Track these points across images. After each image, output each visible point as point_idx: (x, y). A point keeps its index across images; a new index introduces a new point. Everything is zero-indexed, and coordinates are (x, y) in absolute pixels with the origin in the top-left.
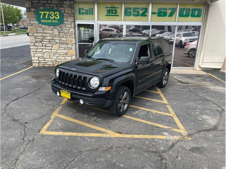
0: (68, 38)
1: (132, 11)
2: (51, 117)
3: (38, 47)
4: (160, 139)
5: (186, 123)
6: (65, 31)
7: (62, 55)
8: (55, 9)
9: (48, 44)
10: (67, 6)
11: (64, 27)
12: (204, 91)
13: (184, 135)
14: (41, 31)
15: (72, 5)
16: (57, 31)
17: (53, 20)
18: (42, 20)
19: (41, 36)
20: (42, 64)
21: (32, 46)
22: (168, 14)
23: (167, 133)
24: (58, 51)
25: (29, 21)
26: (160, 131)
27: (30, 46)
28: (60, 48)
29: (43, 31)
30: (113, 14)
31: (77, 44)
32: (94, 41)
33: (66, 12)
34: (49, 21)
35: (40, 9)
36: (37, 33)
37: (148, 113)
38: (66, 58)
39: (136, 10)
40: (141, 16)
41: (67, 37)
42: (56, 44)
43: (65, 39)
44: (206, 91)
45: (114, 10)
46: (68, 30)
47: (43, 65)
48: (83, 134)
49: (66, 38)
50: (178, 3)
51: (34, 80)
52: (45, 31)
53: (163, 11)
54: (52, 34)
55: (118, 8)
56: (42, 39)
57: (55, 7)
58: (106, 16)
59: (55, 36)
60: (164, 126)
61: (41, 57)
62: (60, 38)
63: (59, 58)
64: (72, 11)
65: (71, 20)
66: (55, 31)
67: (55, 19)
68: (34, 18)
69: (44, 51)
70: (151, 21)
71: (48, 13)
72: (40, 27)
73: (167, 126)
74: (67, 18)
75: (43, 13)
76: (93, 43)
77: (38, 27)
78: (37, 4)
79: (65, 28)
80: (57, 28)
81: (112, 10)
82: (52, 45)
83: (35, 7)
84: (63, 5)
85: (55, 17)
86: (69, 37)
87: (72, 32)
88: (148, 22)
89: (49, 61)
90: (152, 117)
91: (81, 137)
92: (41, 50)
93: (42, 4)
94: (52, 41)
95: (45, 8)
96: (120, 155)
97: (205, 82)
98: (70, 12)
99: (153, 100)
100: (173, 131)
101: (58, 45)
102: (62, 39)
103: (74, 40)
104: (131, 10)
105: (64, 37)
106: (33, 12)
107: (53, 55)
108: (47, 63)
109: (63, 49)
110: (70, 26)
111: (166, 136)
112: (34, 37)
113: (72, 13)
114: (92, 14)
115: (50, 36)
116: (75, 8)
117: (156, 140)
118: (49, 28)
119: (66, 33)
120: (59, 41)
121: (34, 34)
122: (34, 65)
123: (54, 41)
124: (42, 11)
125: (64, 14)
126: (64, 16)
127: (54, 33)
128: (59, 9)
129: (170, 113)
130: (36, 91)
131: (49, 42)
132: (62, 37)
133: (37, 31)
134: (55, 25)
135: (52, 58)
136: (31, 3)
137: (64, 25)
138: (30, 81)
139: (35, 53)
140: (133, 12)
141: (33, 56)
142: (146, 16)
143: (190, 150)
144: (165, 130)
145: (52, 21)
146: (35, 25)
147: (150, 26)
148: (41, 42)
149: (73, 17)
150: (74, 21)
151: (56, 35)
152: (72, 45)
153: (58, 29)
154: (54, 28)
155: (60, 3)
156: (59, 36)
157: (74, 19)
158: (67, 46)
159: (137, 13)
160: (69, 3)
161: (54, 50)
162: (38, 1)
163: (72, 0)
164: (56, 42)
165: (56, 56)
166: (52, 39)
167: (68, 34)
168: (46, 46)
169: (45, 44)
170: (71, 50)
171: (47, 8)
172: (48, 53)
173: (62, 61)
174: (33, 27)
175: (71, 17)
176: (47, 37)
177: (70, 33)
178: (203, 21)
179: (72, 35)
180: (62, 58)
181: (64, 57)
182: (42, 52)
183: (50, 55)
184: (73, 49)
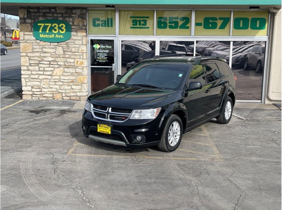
0: (76, 60)
3: (33, 73)
4: (191, 160)
6: (73, 50)
8: (60, 20)
9: (48, 67)
10: (77, 16)
11: (72, 43)
14: (39, 49)
15: (84, 14)
16: (61, 50)
17: (57, 35)
18: (40, 35)
19: (38, 57)
20: (36, 96)
21: (24, 70)
22: (219, 26)
24: (62, 77)
25: (23, 36)
27: (22, 71)
29: (42, 50)
30: (142, 26)
31: (90, 66)
32: (114, 63)
33: (76, 23)
34: (51, 36)
35: (39, 20)
36: (33, 52)
38: (73, 87)
39: (174, 20)
40: (180, 28)
41: (76, 57)
42: (58, 67)
43: (72, 61)
45: (143, 21)
46: (78, 48)
47: (38, 98)
48: (112, 156)
49: (73, 58)
50: (231, 11)
52: (44, 50)
53: (211, 21)
54: (54, 54)
55: (148, 17)
56: (39, 61)
57: (60, 17)
58: (131, 29)
59: (58, 56)
61: (36, 86)
62: (65, 59)
63: (62, 87)
64: (84, 23)
65: (83, 35)
66: (59, 49)
67: (59, 34)
68: (30, 31)
69: (41, 77)
70: (194, 35)
71: (50, 25)
72: (37, 44)
73: (202, 152)
74: (76, 31)
75: (43, 25)
76: (112, 66)
78: (35, 14)
79: (72, 45)
80: (62, 45)
81: (140, 21)
82: (52, 69)
83: (32, 17)
84: (71, 14)
85: (60, 31)
86: (78, 57)
87: (82, 50)
88: (190, 36)
89: (48, 93)
92: (36, 76)
93: (42, 14)
94: (53, 63)
95: (47, 19)
98: (81, 24)
101: (62, 68)
102: (68, 60)
103: (86, 62)
104: (167, 20)
106: (29, 24)
108: (43, 95)
109: (69, 74)
110: (81, 42)
112: (27, 58)
113: (84, 25)
115: (51, 57)
116: (87, 18)
118: (50, 45)
119: (75, 52)
120: (63, 63)
121: (29, 54)
122: (24, 97)
123: (56, 64)
124: (41, 22)
125: (72, 27)
126: (72, 28)
127: (57, 52)
128: (66, 20)
129: (209, 144)
131: (50, 64)
132: (68, 58)
133: (33, 50)
134: (59, 41)
135: (51, 88)
136: (27, 12)
137: (72, 41)
139: (27, 80)
140: (169, 23)
141: (25, 85)
142: (188, 28)
145: (55, 36)
146: (31, 42)
147: (194, 42)
149: (85, 31)
150: (86, 36)
152: (83, 69)
153: (62, 47)
154: (58, 45)
155: (68, 13)
156: (64, 57)
157: (86, 33)
158: (76, 71)
159: (174, 25)
160: (80, 12)
161: (55, 76)
162: (38, 9)
163: (84, 9)
164: (59, 65)
165: (57, 85)
166: (54, 61)
167: (76, 54)
168: (44, 71)
169: (42, 67)
170: (81, 77)
171: (49, 18)
172: (47, 81)
173: (67, 91)
174: (27, 44)
175: (82, 31)
176: (47, 58)
177: (79, 52)
178: (268, 36)
179: (83, 55)
180: (66, 87)
181: (70, 87)
182: (38, 79)
183: (49, 83)
184: (83, 74)
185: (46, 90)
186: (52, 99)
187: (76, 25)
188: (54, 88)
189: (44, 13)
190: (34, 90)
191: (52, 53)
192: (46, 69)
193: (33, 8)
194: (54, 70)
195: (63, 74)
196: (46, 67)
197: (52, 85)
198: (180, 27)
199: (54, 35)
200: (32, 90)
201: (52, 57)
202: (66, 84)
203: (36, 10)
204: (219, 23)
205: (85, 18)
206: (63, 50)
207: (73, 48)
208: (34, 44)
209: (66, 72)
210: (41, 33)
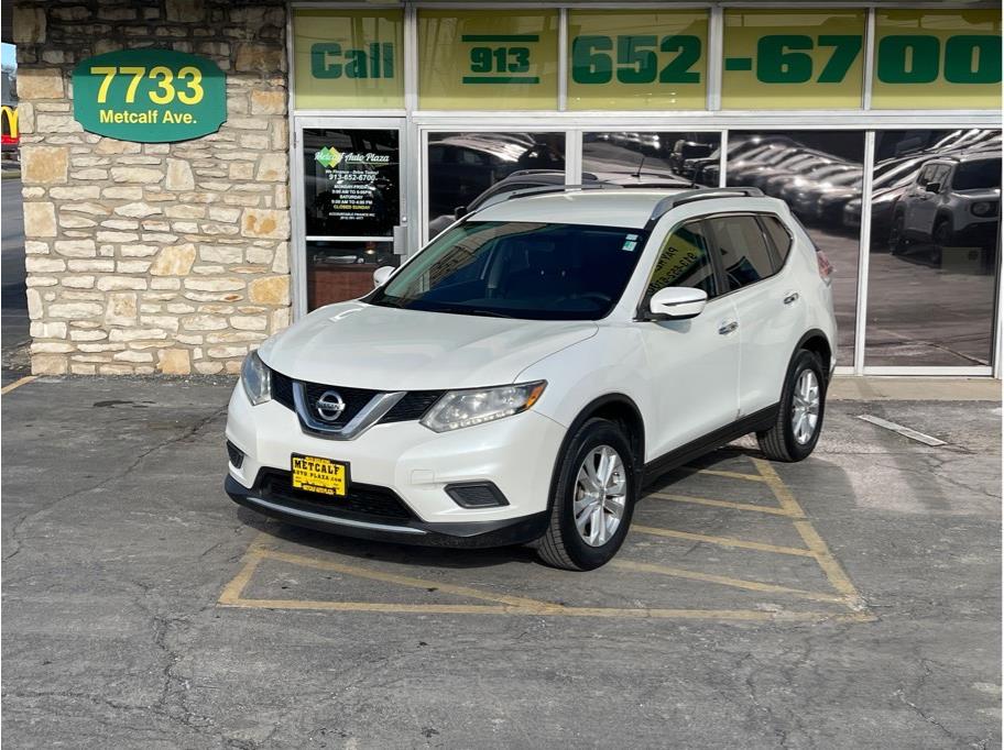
0: (249, 211)
1: (613, 54)
3: (73, 265)
4: (739, 621)
6: (235, 172)
7: (207, 308)
8: (181, 53)
9: (133, 243)
10: (248, 36)
11: (229, 146)
14: (96, 171)
15: (278, 29)
16: (184, 172)
17: (168, 112)
18: (102, 112)
19: (94, 202)
20: (87, 359)
21: (37, 256)
22: (817, 70)
23: (774, 605)
24: (190, 284)
26: (741, 599)
27: (27, 260)
29: (109, 173)
30: (508, 74)
31: (302, 238)
32: (398, 224)
33: (244, 65)
34: (144, 118)
35: (98, 54)
36: (73, 183)
37: (696, 546)
38: (237, 321)
39: (638, 49)
40: (661, 81)
41: (245, 201)
43: (231, 215)
45: (513, 51)
46: (252, 165)
47: (93, 367)
49: (236, 207)
50: (867, 11)
52: (117, 173)
53: (786, 51)
54: (157, 188)
55: (535, 39)
56: (99, 219)
57: (182, 40)
58: (467, 85)
59: (174, 198)
60: (765, 586)
61: (87, 320)
62: (201, 209)
63: (193, 324)
64: (279, 62)
65: (271, 110)
66: (176, 170)
67: (176, 106)
68: (58, 100)
69: (107, 283)
71: (139, 72)
72: (89, 151)
73: (780, 585)
74: (247, 95)
75: (111, 72)
76: (391, 234)
77: (81, 150)
78: (80, 29)
79: (231, 151)
80: (189, 155)
81: (501, 53)
82: (151, 250)
83: (69, 42)
84: (226, 27)
85: (182, 96)
86: (256, 202)
87: (271, 173)
88: (706, 113)
89: (133, 346)
92: (87, 281)
93: (110, 28)
94: (154, 228)
95: (126, 48)
98: (264, 68)
100: (805, 601)
101: (191, 246)
102: (214, 213)
103: (285, 221)
104: (611, 48)
105: (231, 200)
106: (56, 71)
107: (158, 308)
109: (220, 269)
110: (264, 141)
112: (50, 207)
113: (279, 71)
114: (389, 74)
115: (143, 200)
116: (290, 45)
117: (722, 622)
118: (142, 152)
119: (243, 182)
120: (195, 225)
121: (54, 192)
122: (39, 366)
123: (167, 228)
124: (105, 61)
125: (231, 80)
126: (227, 86)
127: (169, 181)
128: (205, 50)
129: (806, 548)
131: (140, 231)
132: (212, 204)
133: (73, 175)
134: (175, 138)
135: (147, 327)
136: (48, 22)
137: (229, 136)
139: (50, 296)
140: (620, 61)
141: (40, 315)
142: (695, 78)
144: (770, 598)
145: (160, 117)
146: (62, 141)
147: (719, 134)
148: (92, 232)
149: (282, 94)
150: (286, 116)
151: (178, 194)
152: (273, 248)
153: (191, 161)
154: (171, 155)
155: (213, 22)
156: (197, 200)
157: (286, 105)
158: (244, 256)
159: (641, 67)
160: (261, 19)
161: (163, 279)
162: (89, 9)
163: (277, 5)
164: (176, 233)
165: (172, 314)
166: (157, 218)
167: (248, 187)
168: (116, 258)
169: (111, 243)
170: (268, 279)
171: (135, 46)
172: (130, 299)
173: (211, 339)
174: (47, 150)
175: (268, 95)
177: (259, 182)
179: (272, 192)
180: (210, 324)
181: (224, 320)
182: (92, 289)
183: (138, 306)
184: (274, 270)
185: (128, 336)
186: (150, 370)
187: (244, 73)
188: (157, 327)
189: (116, 25)
190: (76, 335)
191: (149, 184)
192: (126, 250)
194: (157, 253)
195: (195, 269)
196: (125, 244)
197: (150, 314)
198: (662, 73)
199: (155, 114)
202: (209, 311)
203: (83, 13)
204: (821, 57)
205: (282, 43)
206: (195, 175)
207: (233, 165)
208: (76, 150)
209: (206, 263)
210: (106, 107)
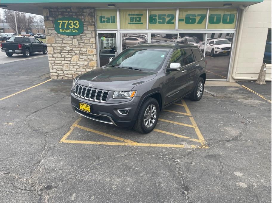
0: (88, 49)
1: (157, 18)
2: (70, 128)
3: (57, 59)
4: (177, 148)
5: (207, 134)
6: (86, 41)
7: (82, 67)
8: (74, 18)
9: (67, 55)
10: (87, 14)
11: (84, 36)
12: (233, 104)
13: (202, 144)
14: (60, 41)
15: (93, 13)
16: (76, 41)
17: (73, 30)
19: (60, 47)
20: (60, 76)
21: (50, 57)
22: (197, 21)
23: (185, 142)
24: (78, 63)
25: (47, 31)
26: (178, 141)
27: (49, 58)
28: (80, 60)
29: (62, 41)
31: (99, 54)
32: (116, 52)
33: (86, 20)
34: (68, 31)
35: (59, 18)
36: (56, 43)
37: (169, 124)
38: (87, 70)
39: (162, 17)
40: (167, 23)
41: (88, 47)
42: (75, 55)
43: (85, 50)
44: (235, 103)
45: (138, 18)
46: (89, 40)
47: (62, 78)
48: (102, 143)
49: (86, 48)
50: (207, 9)
51: (53, 93)
52: (64, 41)
53: (191, 17)
55: (142, 15)
56: (61, 50)
57: (76, 15)
58: (129, 24)
60: (183, 136)
61: (60, 69)
62: (80, 48)
63: (79, 70)
65: (92, 29)
66: (74, 41)
67: (74, 28)
68: (52, 27)
69: (63, 62)
70: (178, 29)
71: (67, 22)
73: (187, 136)
74: (87, 26)
75: (61, 22)
76: (115, 53)
77: (57, 37)
78: (55, 13)
79: (85, 37)
81: (136, 18)
82: (71, 56)
83: (53, 16)
84: (83, 13)
85: (75, 26)
86: (90, 47)
87: (92, 42)
88: (174, 30)
89: (69, 74)
90: (173, 128)
91: (99, 145)
92: (60, 62)
94: (71, 52)
95: (64, 17)
96: (137, 160)
97: (237, 95)
98: (90, 21)
99: (176, 112)
100: (192, 141)
101: (78, 56)
102: (82, 49)
103: (95, 51)
105: (85, 47)
106: (51, 21)
108: (66, 76)
109: (83, 60)
110: (90, 35)
111: (183, 145)
112: (52, 48)
113: (93, 21)
114: (114, 22)
115: (69, 47)
116: (95, 16)
117: (173, 148)
118: (68, 38)
120: (79, 51)
121: (53, 45)
122: (52, 77)
123: (73, 52)
124: (60, 20)
125: (84, 23)
126: (84, 24)
127: (73, 44)
128: (79, 17)
129: (192, 125)
130: (56, 103)
131: (69, 52)
132: (82, 47)
133: (56, 42)
134: (74, 35)
135: (71, 70)
136: (49, 12)
137: (84, 34)
138: (49, 94)
139: (53, 65)
140: (159, 19)
141: (52, 68)
142: (173, 23)
143: (206, 157)
144: (184, 140)
145: (71, 31)
146: (53, 35)
147: (177, 34)
148: (60, 53)
149: (94, 26)
150: (95, 31)
151: (75, 45)
152: (93, 56)
153: (77, 39)
154: (74, 38)
155: (80, 12)
157: (95, 28)
158: (88, 57)
159: (163, 21)
160: (89, 11)
161: (73, 62)
162: (57, 9)
163: (92, 8)
164: (75, 53)
165: (75, 68)
166: (72, 50)
167: (88, 44)
168: (65, 58)
169: (63, 55)
170: (92, 62)
171: (66, 17)
172: (68, 65)
173: (82, 73)
174: (51, 37)
175: (91, 26)
176: (66, 48)
177: (90, 43)
178: (236, 28)
179: (93, 45)
181: (84, 69)
182: (61, 63)
183: (69, 67)
184: (93, 60)
185: (68, 72)
186: (72, 78)
187: (86, 22)
188: (73, 70)
189: (62, 12)
190: (58, 72)
191: (70, 44)
193: (53, 8)
194: (72, 57)
197: (71, 68)
200: (57, 72)
201: (71, 47)
203: (56, 10)
205: (94, 16)
206: (78, 41)
207: (85, 40)
208: (56, 37)
209: (81, 59)
210: (61, 29)
